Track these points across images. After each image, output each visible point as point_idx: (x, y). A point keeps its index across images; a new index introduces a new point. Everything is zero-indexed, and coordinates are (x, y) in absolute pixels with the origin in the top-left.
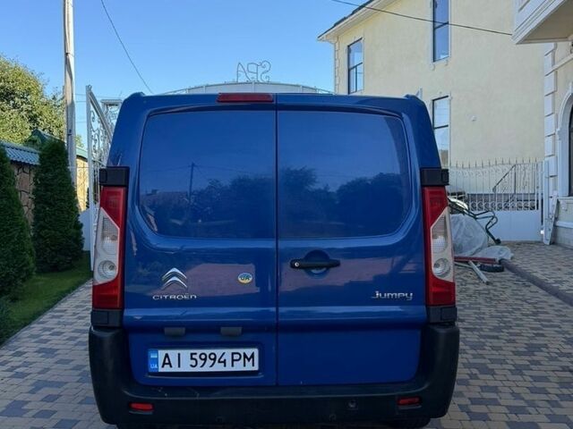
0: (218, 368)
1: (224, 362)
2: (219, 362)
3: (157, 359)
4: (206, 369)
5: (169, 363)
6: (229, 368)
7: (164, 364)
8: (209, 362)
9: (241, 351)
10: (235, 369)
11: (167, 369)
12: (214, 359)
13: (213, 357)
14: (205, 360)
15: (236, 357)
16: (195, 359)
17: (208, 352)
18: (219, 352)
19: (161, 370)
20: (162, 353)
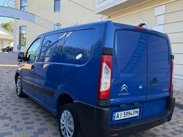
0: (130, 116)
1: (132, 114)
2: (131, 114)
3: (115, 116)
4: (127, 117)
5: (118, 117)
6: (133, 116)
7: (117, 117)
8: (128, 115)
9: (135, 110)
10: (134, 116)
11: (118, 119)
12: (129, 114)
13: (129, 113)
14: (127, 114)
15: (134, 112)
16: (125, 114)
17: (128, 111)
18: (130, 111)
19: (116, 119)
20: (117, 113)
